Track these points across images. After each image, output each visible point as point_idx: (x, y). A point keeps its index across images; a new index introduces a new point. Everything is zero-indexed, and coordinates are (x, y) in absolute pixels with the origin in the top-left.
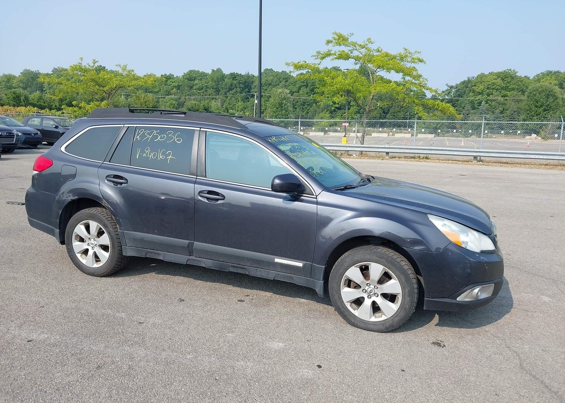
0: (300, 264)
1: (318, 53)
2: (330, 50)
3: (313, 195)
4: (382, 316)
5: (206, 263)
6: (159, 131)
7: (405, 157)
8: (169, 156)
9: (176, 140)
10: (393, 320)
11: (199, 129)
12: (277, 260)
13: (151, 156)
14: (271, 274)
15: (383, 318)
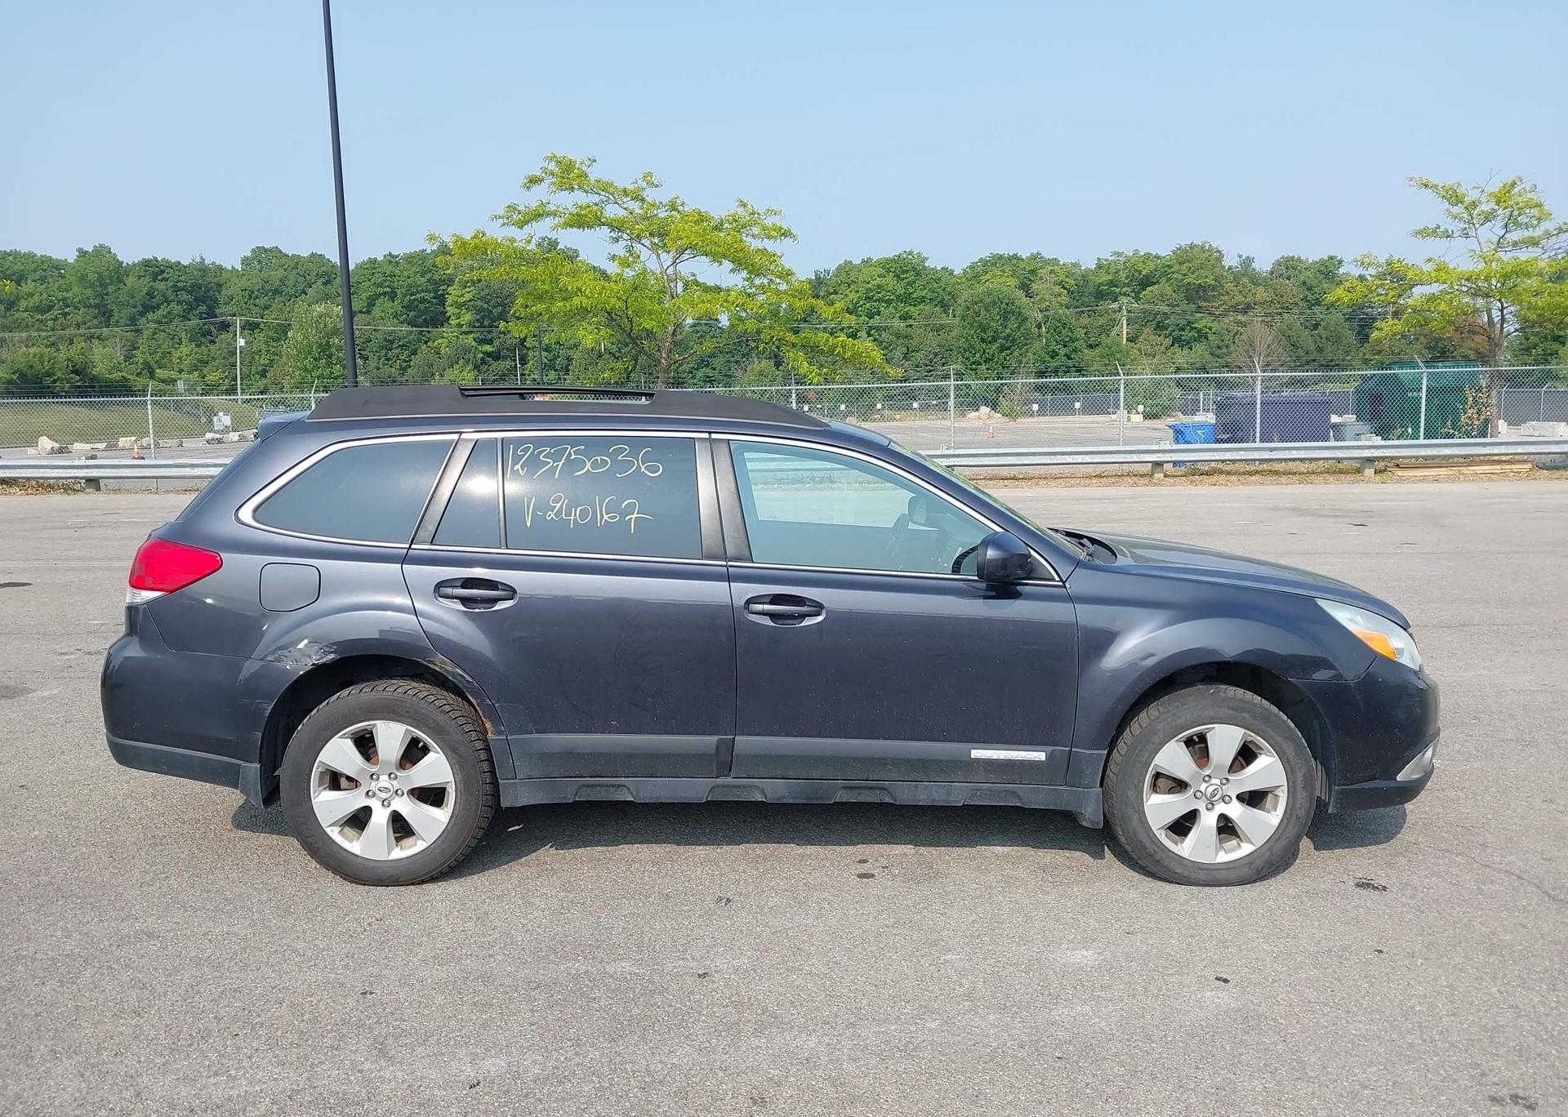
0: (1040, 756)
1: (512, 208)
3: (1054, 580)
4: (1242, 844)
5: (769, 789)
6: (583, 447)
8: (633, 514)
9: (643, 469)
10: (1270, 850)
11: (706, 436)
12: (976, 753)
13: (572, 518)
14: (958, 793)
15: (1246, 849)
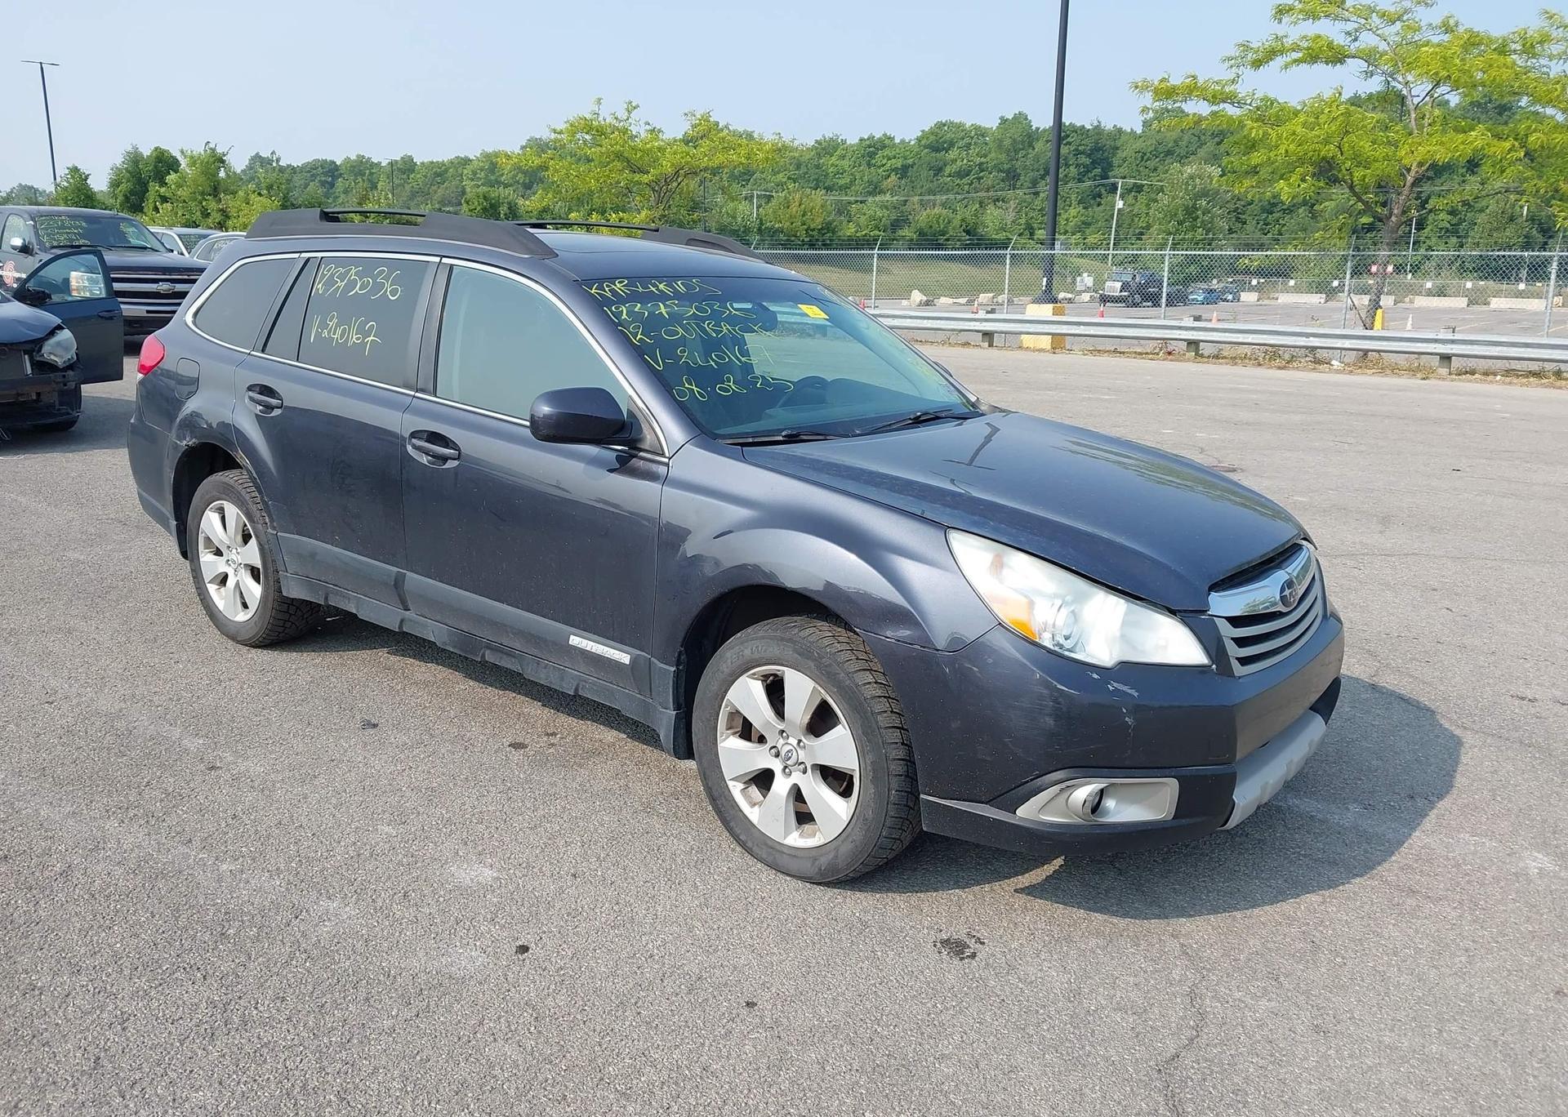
0: (624, 657)
1: (1245, 47)
2: (1280, 35)
3: (663, 455)
4: (814, 834)
5: (436, 633)
6: (361, 268)
7: (1508, 372)
8: (370, 336)
9: (388, 293)
10: (837, 849)
11: (437, 259)
12: (575, 640)
13: (336, 337)
14: (568, 680)
15: (819, 840)
